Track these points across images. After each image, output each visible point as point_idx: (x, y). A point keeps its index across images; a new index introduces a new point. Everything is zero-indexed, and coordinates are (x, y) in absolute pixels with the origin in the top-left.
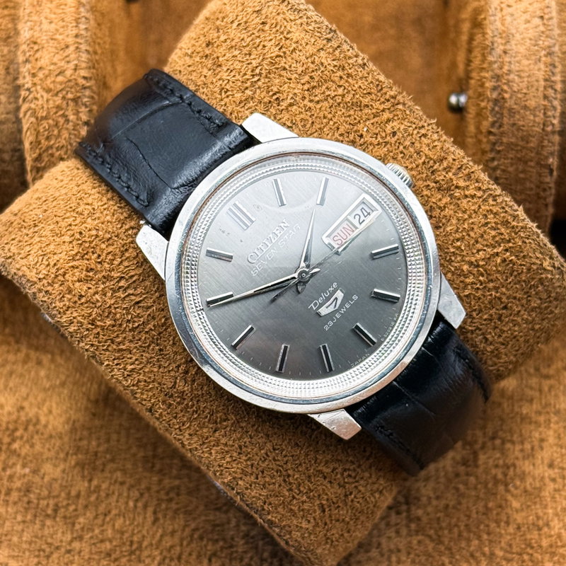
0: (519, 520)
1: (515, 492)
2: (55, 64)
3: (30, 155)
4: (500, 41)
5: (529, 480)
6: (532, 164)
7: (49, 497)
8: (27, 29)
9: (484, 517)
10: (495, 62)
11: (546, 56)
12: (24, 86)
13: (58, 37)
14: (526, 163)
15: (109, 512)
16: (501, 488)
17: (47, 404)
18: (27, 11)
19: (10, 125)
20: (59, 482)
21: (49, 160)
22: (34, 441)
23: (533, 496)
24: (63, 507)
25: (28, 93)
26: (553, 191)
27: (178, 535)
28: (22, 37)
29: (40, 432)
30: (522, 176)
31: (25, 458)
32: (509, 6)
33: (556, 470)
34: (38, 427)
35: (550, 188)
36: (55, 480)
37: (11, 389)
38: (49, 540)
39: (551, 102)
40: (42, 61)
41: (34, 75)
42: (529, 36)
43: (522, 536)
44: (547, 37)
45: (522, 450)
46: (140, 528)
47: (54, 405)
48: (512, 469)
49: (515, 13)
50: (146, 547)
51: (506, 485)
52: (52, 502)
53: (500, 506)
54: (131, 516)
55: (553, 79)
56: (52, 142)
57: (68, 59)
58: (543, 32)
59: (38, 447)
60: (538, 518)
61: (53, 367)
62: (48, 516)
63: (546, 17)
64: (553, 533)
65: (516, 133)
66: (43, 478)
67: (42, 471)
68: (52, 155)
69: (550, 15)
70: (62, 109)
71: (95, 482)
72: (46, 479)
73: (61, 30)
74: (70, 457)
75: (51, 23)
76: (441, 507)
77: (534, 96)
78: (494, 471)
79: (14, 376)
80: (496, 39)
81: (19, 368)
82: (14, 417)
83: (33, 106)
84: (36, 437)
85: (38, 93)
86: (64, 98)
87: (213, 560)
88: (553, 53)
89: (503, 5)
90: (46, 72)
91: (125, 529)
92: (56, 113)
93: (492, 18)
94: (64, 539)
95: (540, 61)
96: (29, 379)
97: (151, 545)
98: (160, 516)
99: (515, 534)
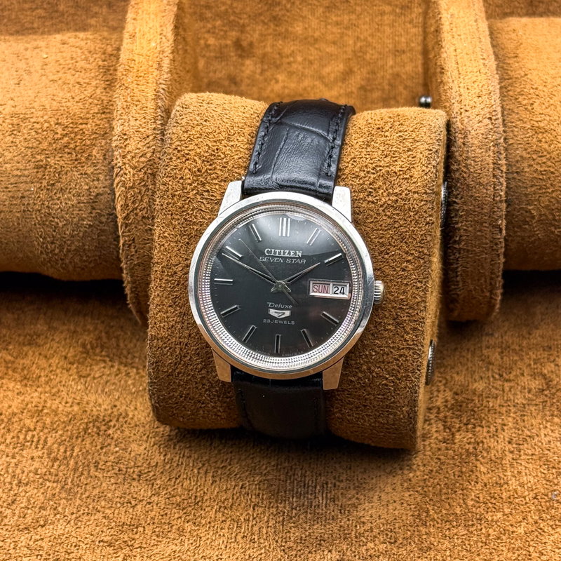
0: (486, 481)
1: (483, 460)
2: (140, 149)
3: (121, 215)
4: (460, 136)
5: (493, 452)
6: (486, 225)
7: (134, 467)
8: (119, 124)
9: (460, 478)
10: (457, 151)
11: (493, 146)
12: (116, 165)
13: (141, 129)
14: (482, 224)
15: (179, 476)
16: (473, 458)
17: (134, 403)
18: (119, 112)
19: (106, 196)
20: (142, 456)
21: (134, 218)
22: (123, 428)
23: (496, 463)
24: (145, 473)
25: (119, 169)
26: (503, 245)
27: (230, 493)
28: (115, 130)
29: (128, 422)
30: (479, 233)
31: (117, 440)
32: (466, 111)
33: (514, 446)
34: (126, 419)
35: (500, 242)
36: (140, 455)
37: (106, 393)
38: (135, 496)
39: (497, 179)
40: (130, 146)
41: (124, 157)
42: (482, 132)
43: (488, 491)
44: (494, 132)
45: (488, 432)
46: (202, 488)
47: (138, 404)
48: (481, 445)
49: (470, 116)
50: (206, 500)
51: (476, 456)
52: (137, 470)
53: (472, 471)
54: (195, 479)
55: (499, 162)
56: (137, 205)
57: (148, 145)
58: (491, 129)
59: (127, 433)
60: (500, 478)
61: (137, 377)
62: (134, 479)
63: (494, 118)
64: (511, 488)
65: (474, 202)
66: (130, 454)
67: (130, 449)
68: (137, 214)
69: (497, 117)
70: (144, 181)
71: (169, 456)
72: (133, 454)
73: (143, 125)
74: (149, 439)
75: (136, 120)
76: (427, 471)
77: (486, 175)
78: (467, 446)
79: (108, 384)
80: (457, 134)
81: (113, 379)
82: (109, 412)
83: (123, 179)
84: (125, 426)
85: (126, 170)
86: (145, 173)
87: (256, 508)
88: (500, 143)
89: (462, 110)
90: (133, 154)
91: (191, 488)
92: (140, 183)
93: (454, 120)
94: (145, 495)
95: (489, 149)
96: (120, 386)
97: (210, 498)
98: (218, 479)
99: (482, 490)
